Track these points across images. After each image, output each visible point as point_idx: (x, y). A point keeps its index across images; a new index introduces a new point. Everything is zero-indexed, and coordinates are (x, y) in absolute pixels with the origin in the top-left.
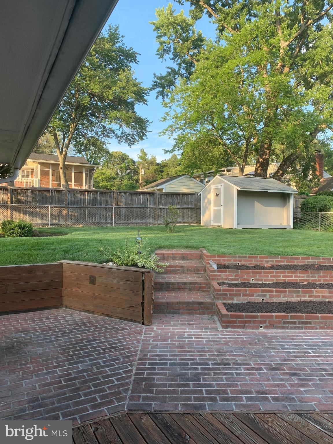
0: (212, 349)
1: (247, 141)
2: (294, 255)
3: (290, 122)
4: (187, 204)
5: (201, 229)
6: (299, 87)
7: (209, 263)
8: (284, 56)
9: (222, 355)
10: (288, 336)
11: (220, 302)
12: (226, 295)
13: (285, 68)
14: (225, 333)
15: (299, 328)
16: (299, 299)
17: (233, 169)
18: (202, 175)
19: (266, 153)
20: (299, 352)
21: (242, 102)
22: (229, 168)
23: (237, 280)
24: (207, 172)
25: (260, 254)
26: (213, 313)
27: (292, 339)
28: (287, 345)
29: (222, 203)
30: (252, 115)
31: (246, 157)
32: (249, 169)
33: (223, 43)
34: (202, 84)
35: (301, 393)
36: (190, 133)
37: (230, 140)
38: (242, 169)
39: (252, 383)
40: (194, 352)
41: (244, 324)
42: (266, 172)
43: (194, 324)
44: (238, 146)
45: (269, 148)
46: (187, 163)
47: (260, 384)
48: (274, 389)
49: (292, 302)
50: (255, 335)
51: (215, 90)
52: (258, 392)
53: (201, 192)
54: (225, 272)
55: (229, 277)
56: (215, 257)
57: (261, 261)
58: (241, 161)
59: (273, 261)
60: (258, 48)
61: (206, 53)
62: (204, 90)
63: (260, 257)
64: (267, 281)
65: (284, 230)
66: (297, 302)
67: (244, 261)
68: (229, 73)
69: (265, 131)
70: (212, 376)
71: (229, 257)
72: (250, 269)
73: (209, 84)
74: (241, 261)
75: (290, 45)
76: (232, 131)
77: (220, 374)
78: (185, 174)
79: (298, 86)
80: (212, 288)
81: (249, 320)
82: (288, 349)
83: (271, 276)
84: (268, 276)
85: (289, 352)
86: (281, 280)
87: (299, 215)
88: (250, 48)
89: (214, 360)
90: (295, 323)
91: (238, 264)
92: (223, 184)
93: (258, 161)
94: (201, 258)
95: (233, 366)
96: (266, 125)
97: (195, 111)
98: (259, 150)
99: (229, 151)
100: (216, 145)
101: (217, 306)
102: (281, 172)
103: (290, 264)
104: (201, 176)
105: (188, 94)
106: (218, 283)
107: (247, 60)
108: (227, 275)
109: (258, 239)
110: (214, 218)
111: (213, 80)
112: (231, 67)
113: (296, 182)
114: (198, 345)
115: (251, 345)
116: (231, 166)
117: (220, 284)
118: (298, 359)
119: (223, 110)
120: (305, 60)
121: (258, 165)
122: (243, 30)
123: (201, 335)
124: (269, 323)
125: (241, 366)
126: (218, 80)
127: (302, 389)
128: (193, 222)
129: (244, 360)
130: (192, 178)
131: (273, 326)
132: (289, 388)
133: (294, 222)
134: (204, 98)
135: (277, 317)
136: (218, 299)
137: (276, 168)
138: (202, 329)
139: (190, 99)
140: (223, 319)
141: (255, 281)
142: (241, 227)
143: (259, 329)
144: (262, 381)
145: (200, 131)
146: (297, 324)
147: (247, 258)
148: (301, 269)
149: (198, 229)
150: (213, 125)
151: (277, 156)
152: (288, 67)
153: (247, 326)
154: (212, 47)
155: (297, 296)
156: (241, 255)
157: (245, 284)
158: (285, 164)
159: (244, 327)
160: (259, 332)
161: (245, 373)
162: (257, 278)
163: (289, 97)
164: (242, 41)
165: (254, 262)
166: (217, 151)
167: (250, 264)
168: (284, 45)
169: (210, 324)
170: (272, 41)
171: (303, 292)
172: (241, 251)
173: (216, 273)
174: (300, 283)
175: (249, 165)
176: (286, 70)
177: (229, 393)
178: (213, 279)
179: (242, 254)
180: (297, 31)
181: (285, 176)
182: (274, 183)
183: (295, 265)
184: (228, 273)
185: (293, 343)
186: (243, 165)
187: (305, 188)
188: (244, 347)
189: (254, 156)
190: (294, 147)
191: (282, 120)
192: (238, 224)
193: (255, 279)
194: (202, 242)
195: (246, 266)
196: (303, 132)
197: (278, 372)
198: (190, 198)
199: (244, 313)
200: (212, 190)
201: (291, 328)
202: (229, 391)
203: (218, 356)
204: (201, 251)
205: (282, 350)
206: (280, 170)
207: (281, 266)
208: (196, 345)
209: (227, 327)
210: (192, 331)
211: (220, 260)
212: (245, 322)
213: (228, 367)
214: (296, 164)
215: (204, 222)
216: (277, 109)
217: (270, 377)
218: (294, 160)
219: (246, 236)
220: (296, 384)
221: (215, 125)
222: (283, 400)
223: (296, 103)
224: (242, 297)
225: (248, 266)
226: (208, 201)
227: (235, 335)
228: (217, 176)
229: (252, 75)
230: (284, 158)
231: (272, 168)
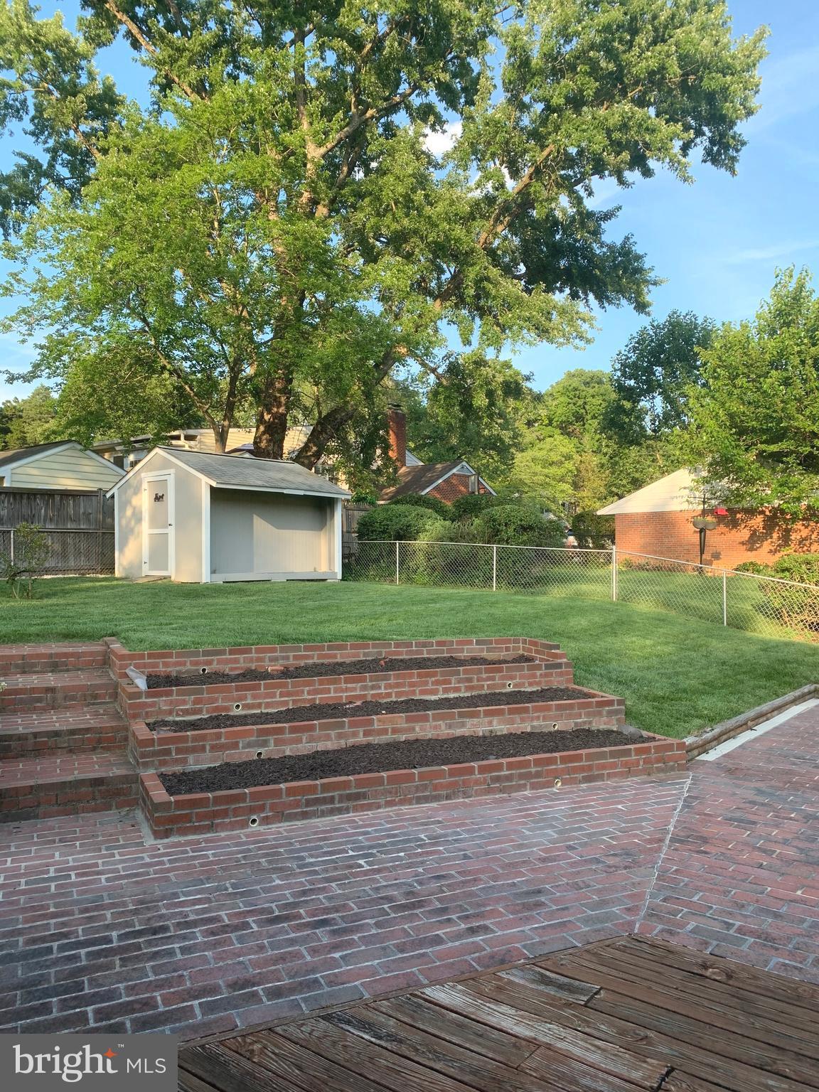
0: (122, 896)
1: (232, 369)
2: (336, 639)
3: (330, 332)
4: (76, 519)
5: (113, 587)
6: (350, 256)
7: (126, 676)
8: (314, 177)
9: (148, 909)
10: (316, 833)
11: (152, 771)
12: (168, 752)
13: (320, 207)
14: (162, 851)
15: (340, 811)
16: (342, 743)
17: (201, 434)
18: (119, 444)
19: (280, 402)
20: (336, 869)
21: (219, 272)
22: (191, 432)
23: (199, 711)
24: (132, 439)
25: (258, 644)
26: (132, 804)
27: (325, 839)
28: (312, 856)
29: (171, 520)
30: (244, 306)
31: (230, 407)
32: (240, 438)
33: (169, 121)
34: (113, 212)
35: (334, 963)
36: (84, 334)
37: (189, 363)
38: (222, 437)
39: (221, 964)
40: (70, 913)
41: (210, 821)
42: (281, 448)
43: (77, 839)
44: (209, 378)
45: (287, 391)
46: (73, 412)
47: (240, 963)
48: (273, 968)
49: (328, 752)
50: (237, 845)
51: (148, 232)
52: (234, 986)
53: (115, 490)
54: (169, 694)
55: (177, 705)
56: (142, 657)
57: (259, 660)
58: (218, 417)
59: (287, 658)
60: (256, 149)
61: (126, 134)
62: (118, 229)
63: (258, 651)
64: (273, 707)
65: (321, 583)
66: (338, 751)
67: (219, 662)
68: (184, 196)
69: (275, 349)
70: (118, 969)
71: (178, 655)
72: (232, 682)
73: (131, 213)
74: (210, 663)
75: (330, 156)
76: (195, 341)
77: (137, 959)
78: (69, 441)
79: (349, 253)
80: (131, 738)
81: (222, 807)
82: (312, 864)
83: (282, 695)
84: (273, 695)
85: (316, 872)
86: (304, 700)
87: (355, 548)
88: (236, 145)
89: (127, 924)
90: (332, 800)
91: (204, 670)
92: (172, 471)
93: (261, 420)
94: (105, 664)
95: (175, 931)
96: (278, 334)
97: (94, 280)
98: (262, 392)
99: (187, 387)
100: (154, 372)
101: (142, 783)
102: (315, 449)
103: (326, 661)
104: (118, 448)
105: (74, 233)
106: (148, 725)
107: (231, 172)
108: (171, 702)
109: (258, 608)
110: (151, 558)
111: (142, 208)
112: (189, 183)
113: (350, 473)
114: (85, 892)
115: (224, 869)
116: (196, 428)
117: (152, 727)
118: (333, 884)
119: (170, 286)
120: (360, 196)
121: (262, 428)
122: (217, 96)
123: (96, 865)
124: (272, 809)
125: (196, 927)
126: (155, 209)
127: (337, 955)
128: (94, 570)
129: (204, 911)
130: (88, 452)
131: (281, 816)
132: (309, 958)
133: (344, 565)
134: (121, 250)
135: (290, 792)
136: (146, 765)
137: (305, 440)
138: (100, 850)
139: (81, 247)
140: (156, 815)
141: (243, 709)
142: (219, 579)
143: (248, 826)
144: (245, 955)
145: (109, 332)
146: (336, 802)
147: (225, 654)
148: (349, 673)
149: (106, 587)
150: (144, 320)
151: (307, 411)
152: (324, 206)
153: (218, 825)
154: (138, 124)
155: (340, 736)
156: (210, 648)
157: (219, 721)
158: (324, 430)
159: (211, 828)
160: (247, 836)
161: (205, 943)
162: (249, 701)
163: (329, 276)
164: (215, 123)
165: (243, 662)
166: (158, 388)
167: (232, 669)
168: (315, 153)
169: (123, 832)
170: (287, 137)
171: (352, 725)
172: (213, 639)
173: (144, 700)
174: (346, 704)
175: (239, 427)
176: (322, 211)
177: (160, 1002)
178: (135, 716)
179: (214, 645)
180: (342, 128)
181: (323, 458)
182: (299, 474)
183: (337, 664)
184: (174, 697)
185: (325, 850)
186: (223, 426)
187: (367, 487)
188: (208, 879)
189: (251, 404)
190: (343, 392)
191: (315, 327)
192: (213, 572)
193: (243, 705)
194: (111, 621)
195: (224, 675)
196: (360, 359)
197: (285, 925)
198: (83, 505)
199: (212, 791)
200: (145, 486)
201: (323, 814)
202: (159, 998)
203: (135, 912)
204: (107, 644)
205: (298, 870)
206: (311, 445)
207: (306, 668)
208: (79, 893)
209: (167, 834)
210: (70, 858)
211: (156, 665)
212: (216, 814)
213: (161, 936)
214: (347, 432)
215: (124, 568)
216: (302, 299)
217: (265, 941)
218: (343, 422)
219: (232, 600)
220: (325, 946)
221: (150, 320)
222: (292, 990)
223: (344, 290)
224: (208, 754)
225: (228, 675)
226: (134, 514)
227: (187, 852)
228: (157, 450)
229: (243, 209)
230: (320, 417)
231: (295, 438)
